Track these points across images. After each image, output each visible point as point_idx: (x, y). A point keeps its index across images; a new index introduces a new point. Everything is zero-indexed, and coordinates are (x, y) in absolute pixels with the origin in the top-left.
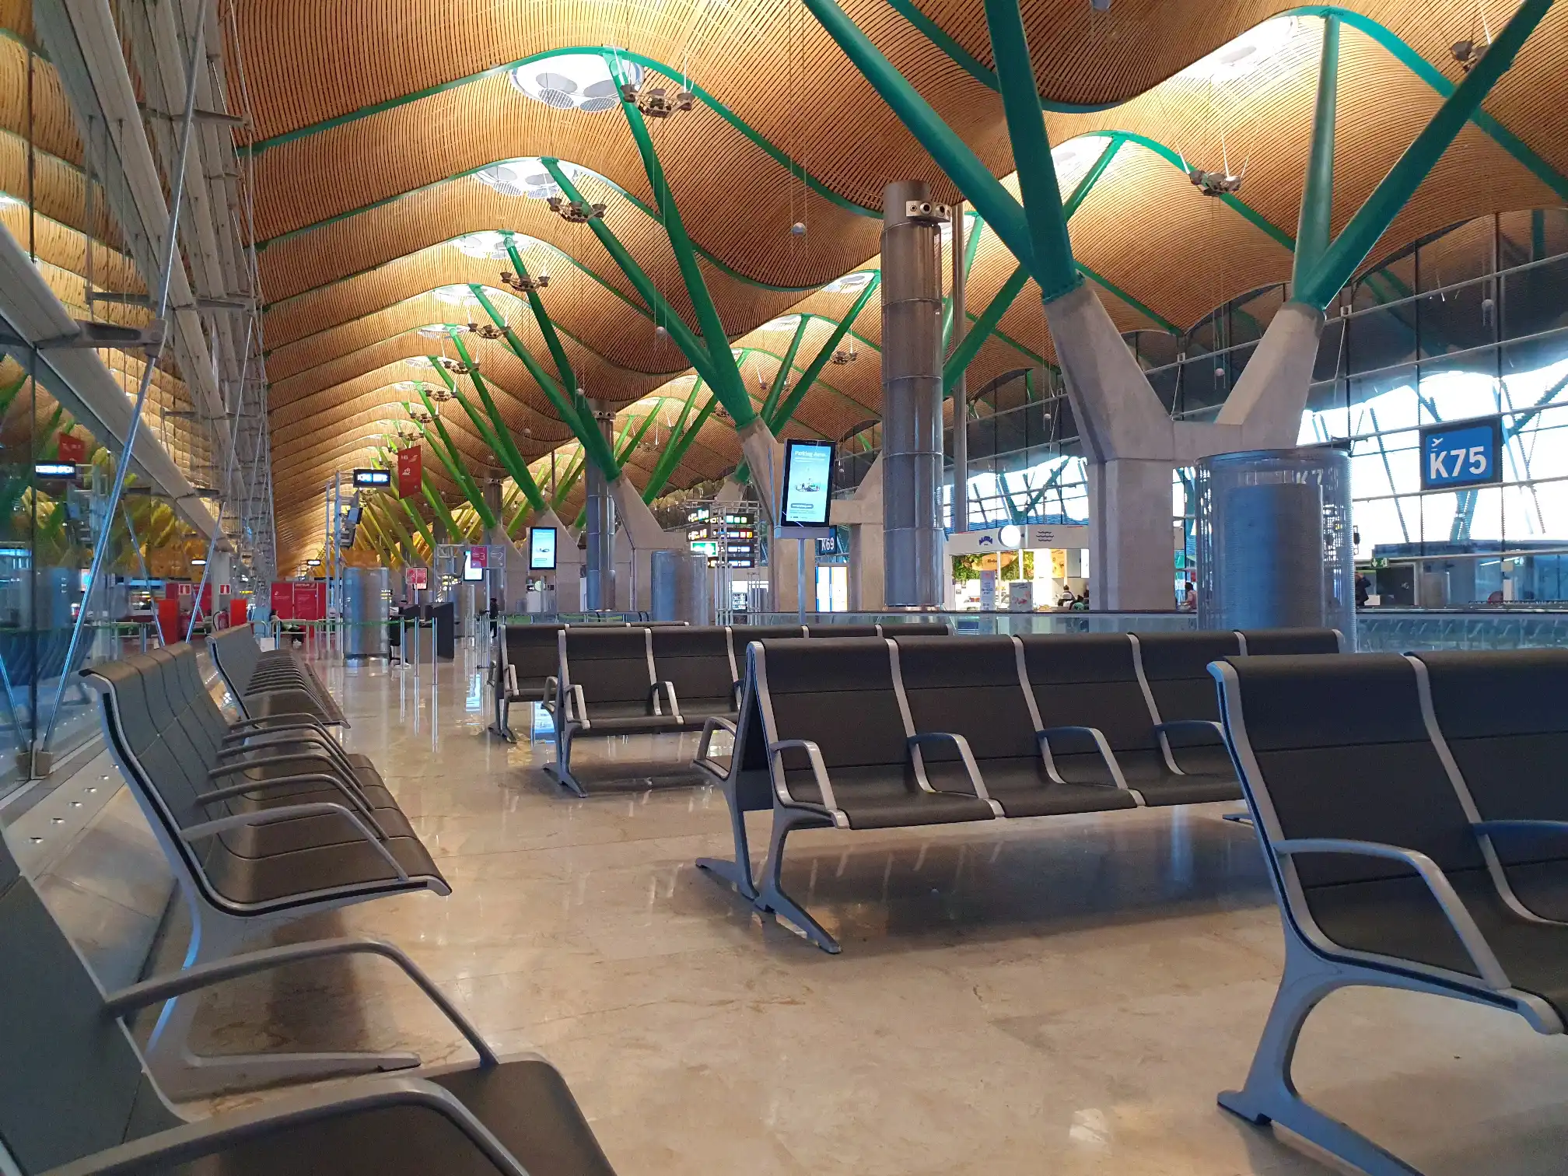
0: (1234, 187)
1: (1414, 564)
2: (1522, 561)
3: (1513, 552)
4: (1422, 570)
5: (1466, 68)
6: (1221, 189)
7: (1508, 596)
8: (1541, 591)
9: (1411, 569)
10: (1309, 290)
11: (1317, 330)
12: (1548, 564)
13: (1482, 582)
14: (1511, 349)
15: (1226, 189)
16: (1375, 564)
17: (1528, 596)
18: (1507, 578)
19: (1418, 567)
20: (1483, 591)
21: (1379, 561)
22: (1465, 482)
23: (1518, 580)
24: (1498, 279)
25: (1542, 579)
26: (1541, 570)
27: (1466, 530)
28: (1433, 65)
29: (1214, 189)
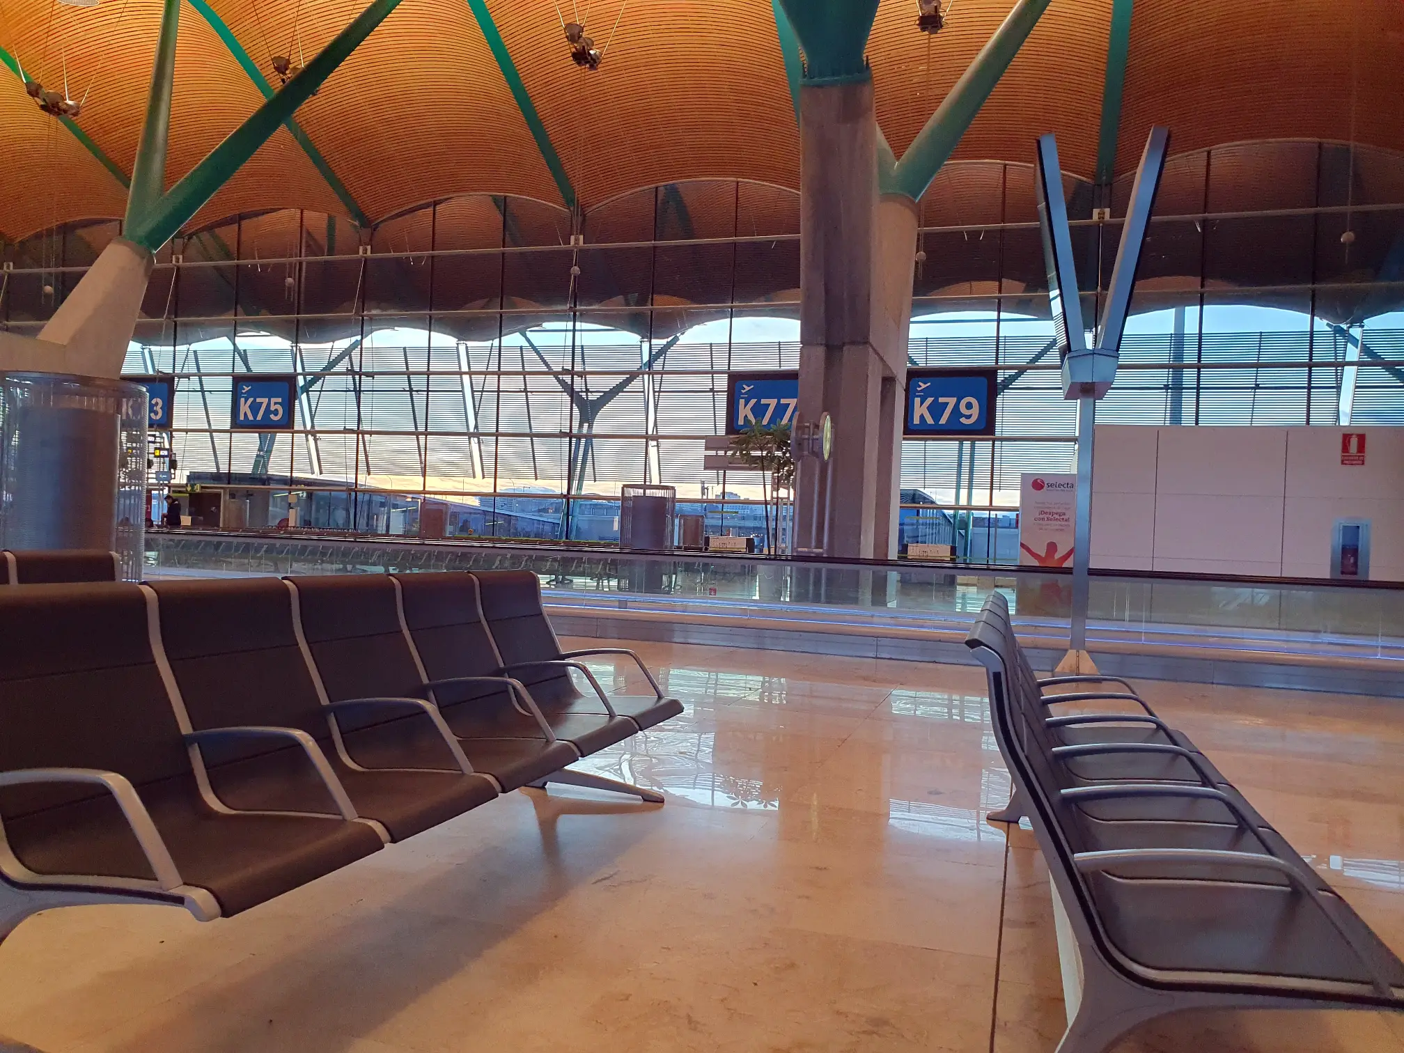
0: (74, 111)
1: (222, 491)
2: (305, 494)
3: (299, 487)
4: (228, 497)
5: (283, 81)
6: (59, 109)
7: (291, 523)
8: (317, 519)
9: (218, 495)
10: (143, 230)
11: (147, 270)
12: (323, 498)
13: (275, 509)
14: (308, 322)
15: (65, 111)
16: (189, 489)
17: (307, 523)
18: (292, 508)
19: (225, 494)
20: (274, 517)
21: (192, 486)
22: (266, 427)
23: (301, 510)
24: (301, 264)
25: (318, 511)
26: (318, 504)
27: (265, 466)
28: (259, 68)
29: (53, 107)
